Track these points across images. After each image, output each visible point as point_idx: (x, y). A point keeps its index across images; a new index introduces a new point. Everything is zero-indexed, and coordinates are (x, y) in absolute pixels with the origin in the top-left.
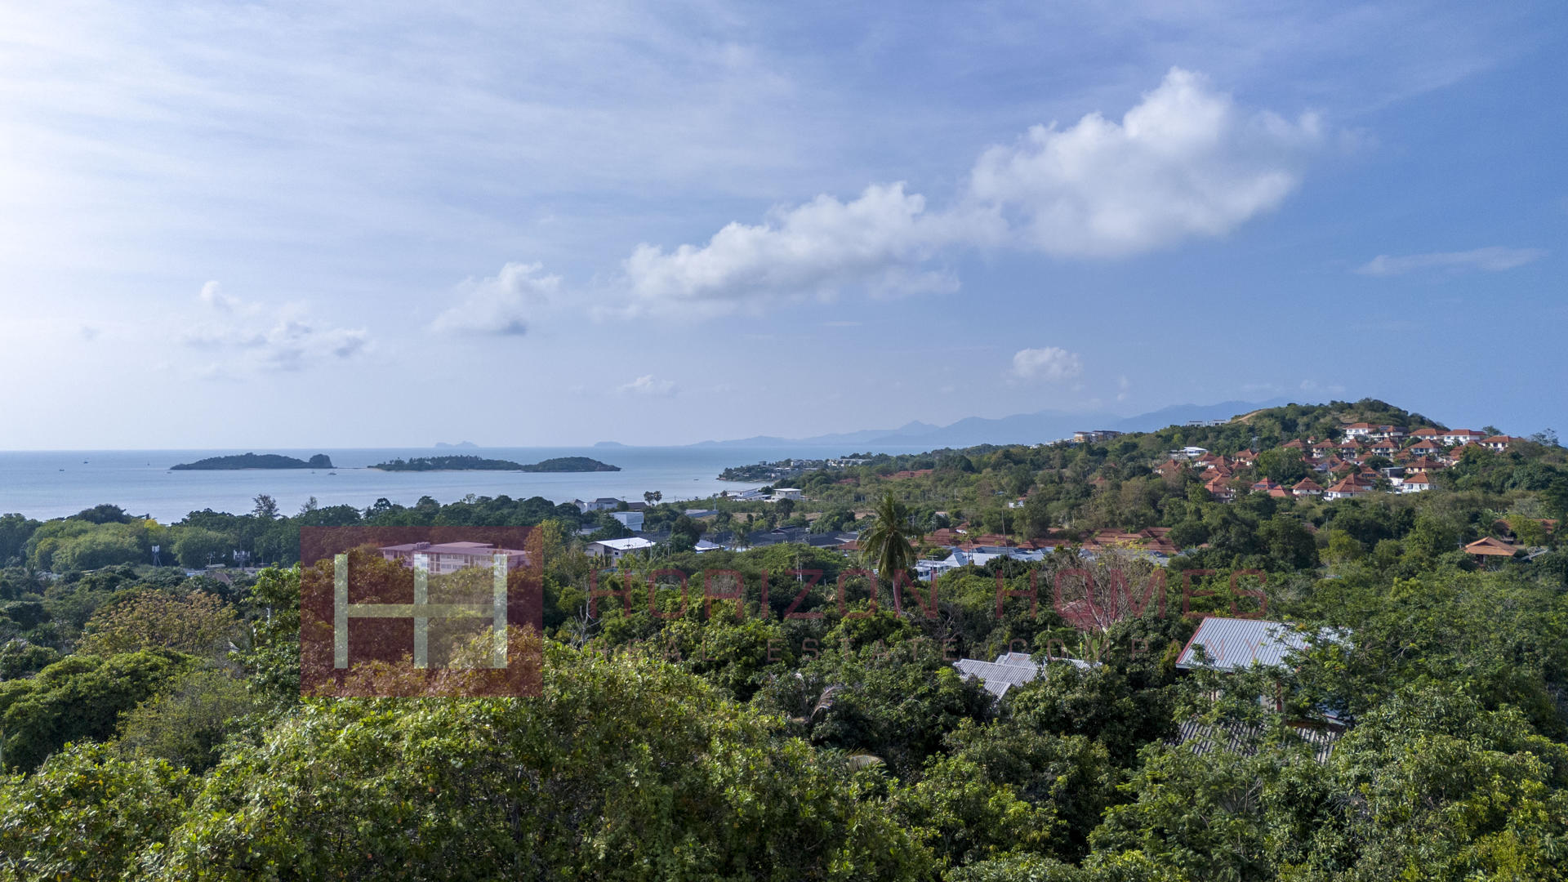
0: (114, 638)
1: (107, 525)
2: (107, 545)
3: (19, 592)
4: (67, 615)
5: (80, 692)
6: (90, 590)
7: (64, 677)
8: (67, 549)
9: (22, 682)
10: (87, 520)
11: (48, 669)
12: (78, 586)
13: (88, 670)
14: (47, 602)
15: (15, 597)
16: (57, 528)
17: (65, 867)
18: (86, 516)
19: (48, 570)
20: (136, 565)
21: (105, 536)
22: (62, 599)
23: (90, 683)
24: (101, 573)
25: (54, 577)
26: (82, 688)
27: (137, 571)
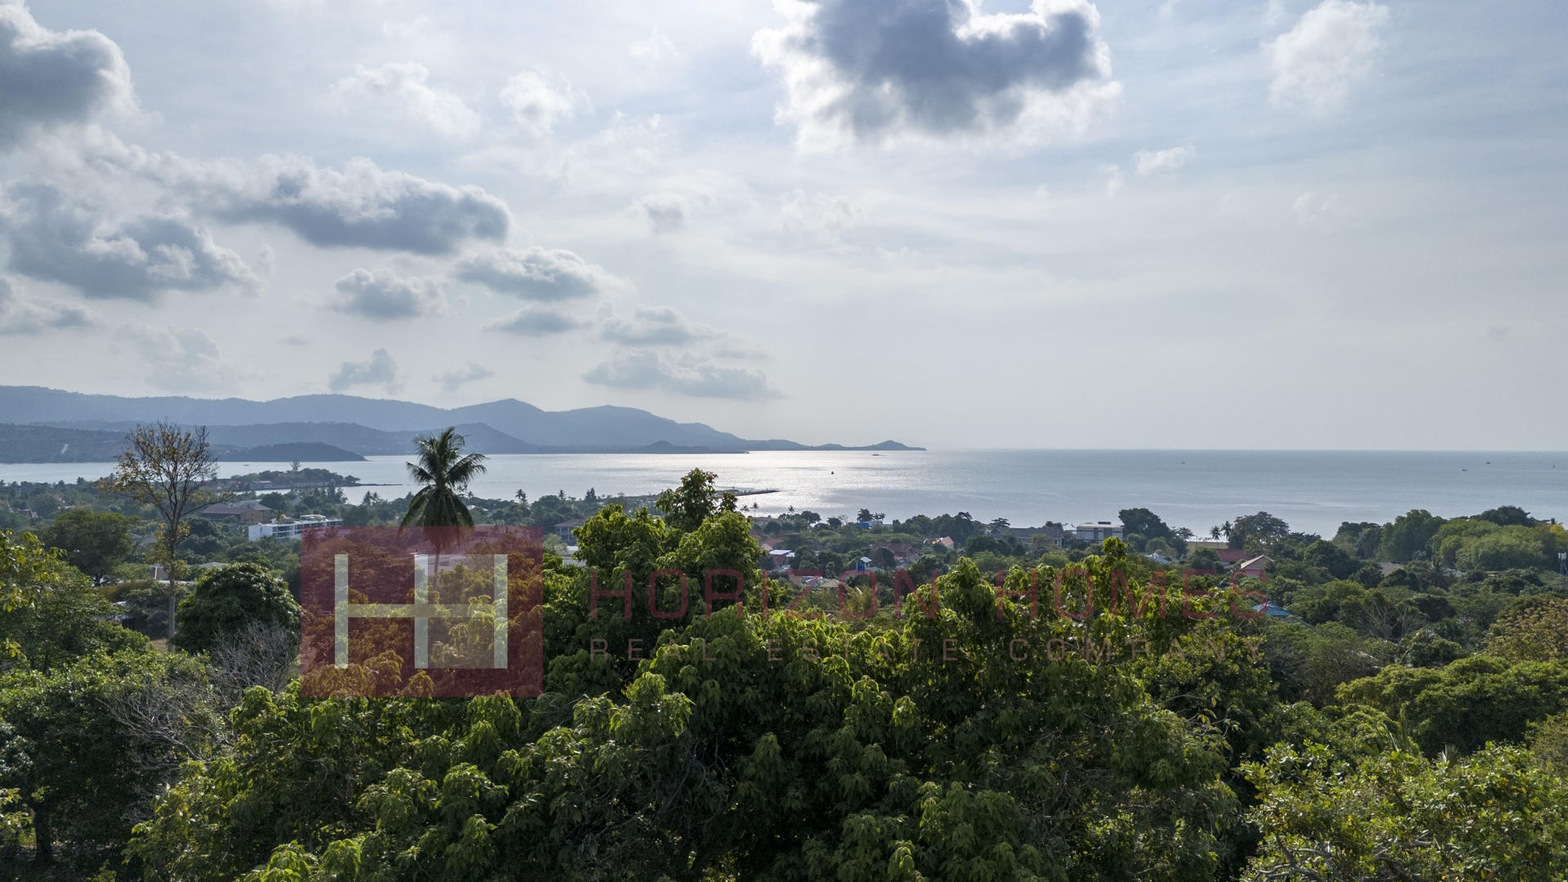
0: (1520, 644)
1: (1510, 526)
2: (1510, 547)
3: (1426, 586)
4: (1470, 613)
5: (1487, 692)
6: (1494, 591)
7: (1472, 674)
8: (1471, 547)
9: (1432, 671)
10: (1491, 521)
11: (1456, 664)
12: (1482, 586)
13: (1495, 672)
14: (1451, 597)
15: (1421, 589)
16: (1461, 527)
17: (1488, 864)
18: (1489, 516)
19: (1453, 567)
20: (1541, 571)
21: (1507, 538)
22: (1466, 596)
23: (1497, 685)
24: (1505, 576)
25: (1458, 574)
26: (1490, 689)
27: (1542, 577)
